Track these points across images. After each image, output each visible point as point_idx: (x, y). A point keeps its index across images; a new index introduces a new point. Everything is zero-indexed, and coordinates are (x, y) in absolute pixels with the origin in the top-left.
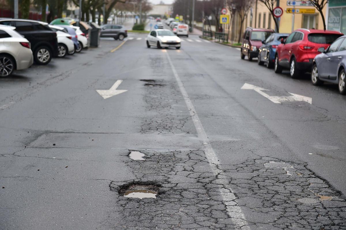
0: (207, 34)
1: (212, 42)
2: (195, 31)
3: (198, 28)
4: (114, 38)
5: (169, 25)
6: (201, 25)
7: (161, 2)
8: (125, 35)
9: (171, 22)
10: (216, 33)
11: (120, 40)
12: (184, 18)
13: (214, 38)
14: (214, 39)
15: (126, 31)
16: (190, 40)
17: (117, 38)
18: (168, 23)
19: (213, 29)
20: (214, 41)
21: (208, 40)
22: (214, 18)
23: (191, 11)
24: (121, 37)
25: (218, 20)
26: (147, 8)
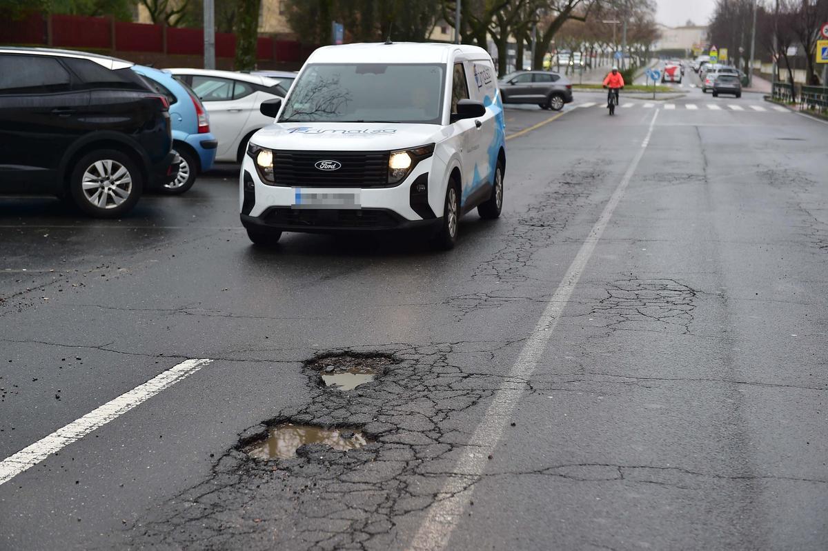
0: (783, 91)
1: (794, 111)
2: (757, 82)
3: (764, 76)
4: (540, 105)
5: (697, 71)
6: (769, 69)
7: (689, 22)
8: (566, 97)
9: (702, 63)
10: (803, 88)
11: (553, 109)
12: (729, 54)
13: (798, 100)
14: (798, 103)
15: (569, 87)
16: (735, 107)
17: (546, 105)
18: (697, 67)
19: (800, 77)
20: (798, 107)
21: (783, 105)
22: (803, 53)
23: (748, 37)
24: (556, 103)
25: (811, 57)
26: (646, 33)
